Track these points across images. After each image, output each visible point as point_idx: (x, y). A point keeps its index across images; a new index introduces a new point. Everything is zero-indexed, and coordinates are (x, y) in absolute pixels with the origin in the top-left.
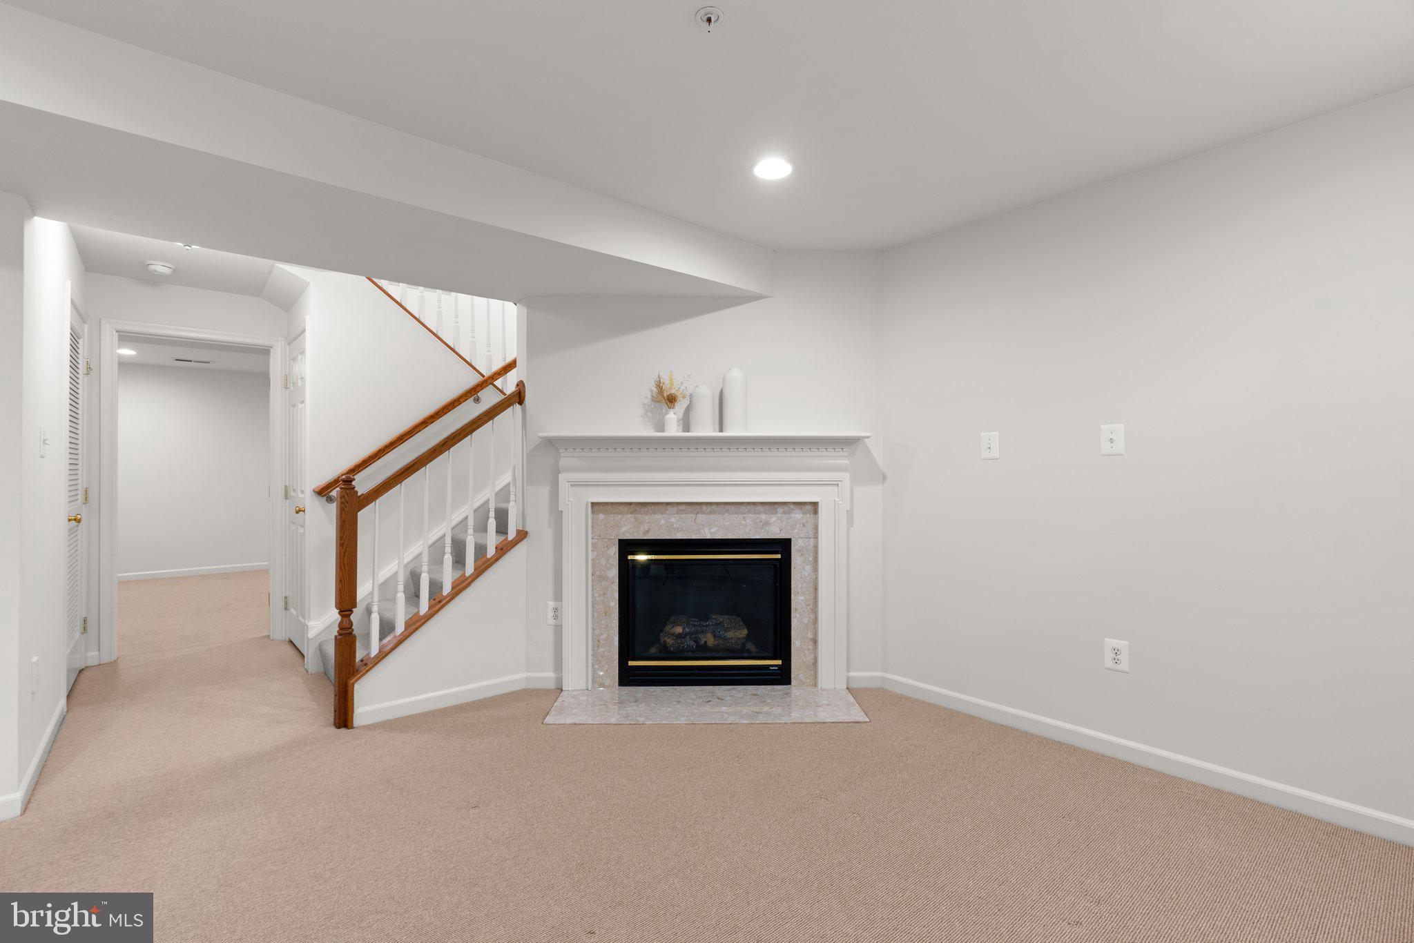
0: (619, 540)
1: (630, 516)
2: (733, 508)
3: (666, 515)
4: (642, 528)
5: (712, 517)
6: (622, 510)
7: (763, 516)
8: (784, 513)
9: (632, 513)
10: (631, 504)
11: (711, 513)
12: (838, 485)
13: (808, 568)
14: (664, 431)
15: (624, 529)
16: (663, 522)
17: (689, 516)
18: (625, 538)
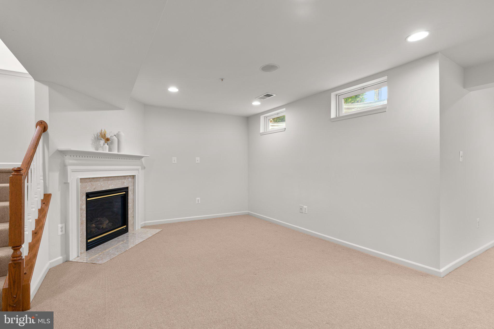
0: (86, 193)
1: (89, 183)
2: (116, 178)
3: (100, 182)
4: (93, 188)
5: (112, 181)
6: (87, 181)
7: (123, 180)
8: (127, 179)
9: (90, 182)
10: (90, 178)
11: (112, 180)
12: (138, 170)
13: (132, 195)
14: (98, 150)
15: (88, 188)
16: (99, 184)
17: (106, 181)
18: (88, 192)
